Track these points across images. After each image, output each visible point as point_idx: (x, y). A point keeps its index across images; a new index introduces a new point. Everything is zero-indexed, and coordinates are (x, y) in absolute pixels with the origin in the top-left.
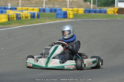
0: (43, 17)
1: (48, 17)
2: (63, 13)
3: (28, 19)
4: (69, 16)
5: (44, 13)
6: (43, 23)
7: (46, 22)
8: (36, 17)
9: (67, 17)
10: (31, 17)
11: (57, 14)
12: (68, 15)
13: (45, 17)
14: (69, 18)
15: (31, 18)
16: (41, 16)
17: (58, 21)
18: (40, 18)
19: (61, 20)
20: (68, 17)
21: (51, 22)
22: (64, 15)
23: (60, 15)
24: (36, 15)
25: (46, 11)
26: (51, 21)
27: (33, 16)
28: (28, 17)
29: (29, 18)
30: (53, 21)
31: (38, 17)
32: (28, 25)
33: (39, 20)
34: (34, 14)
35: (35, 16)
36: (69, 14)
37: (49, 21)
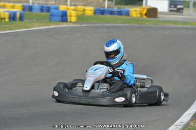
0: (29, 19)
1: (37, 19)
2: (60, 14)
3: (5, 21)
4: (71, 19)
5: (30, 13)
6: (28, 28)
7: (34, 27)
8: (18, 19)
9: (66, 21)
10: (9, 18)
11: (52, 15)
12: (69, 18)
13: (32, 19)
14: (71, 22)
15: (10, 20)
16: (25, 17)
17: (52, 27)
18: (25, 20)
19: (57, 24)
20: (69, 20)
21: (41, 28)
22: (62, 16)
23: (55, 17)
24: (18, 15)
25: (33, 10)
26: (42, 26)
27: (13, 17)
28: (4, 18)
29: (7, 20)
30: (45, 26)
31: (21, 18)
32: (5, 31)
33: (21, 23)
34: (15, 14)
35: (16, 17)
36: (71, 16)
37: (38, 26)
